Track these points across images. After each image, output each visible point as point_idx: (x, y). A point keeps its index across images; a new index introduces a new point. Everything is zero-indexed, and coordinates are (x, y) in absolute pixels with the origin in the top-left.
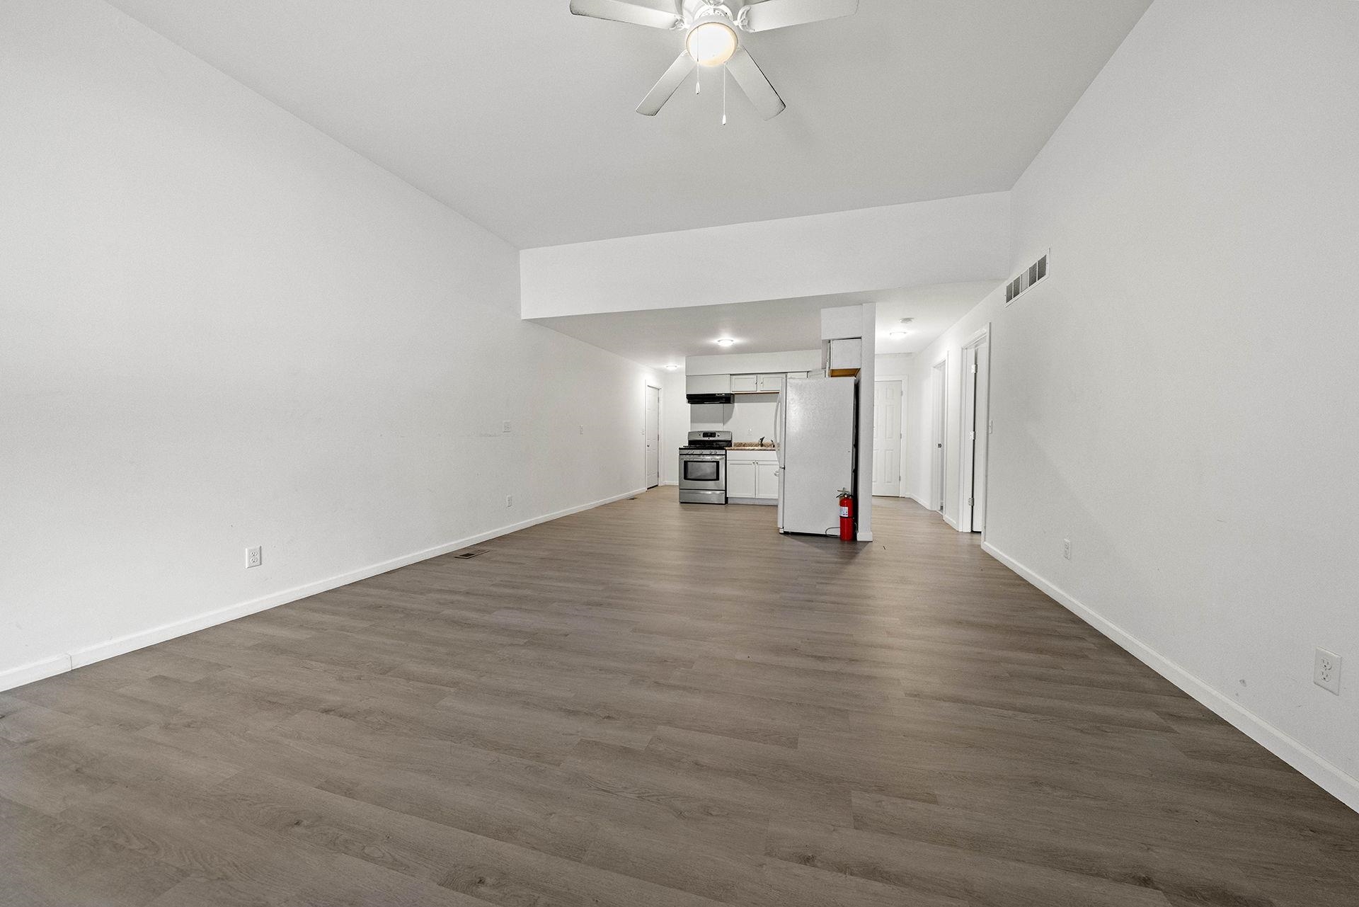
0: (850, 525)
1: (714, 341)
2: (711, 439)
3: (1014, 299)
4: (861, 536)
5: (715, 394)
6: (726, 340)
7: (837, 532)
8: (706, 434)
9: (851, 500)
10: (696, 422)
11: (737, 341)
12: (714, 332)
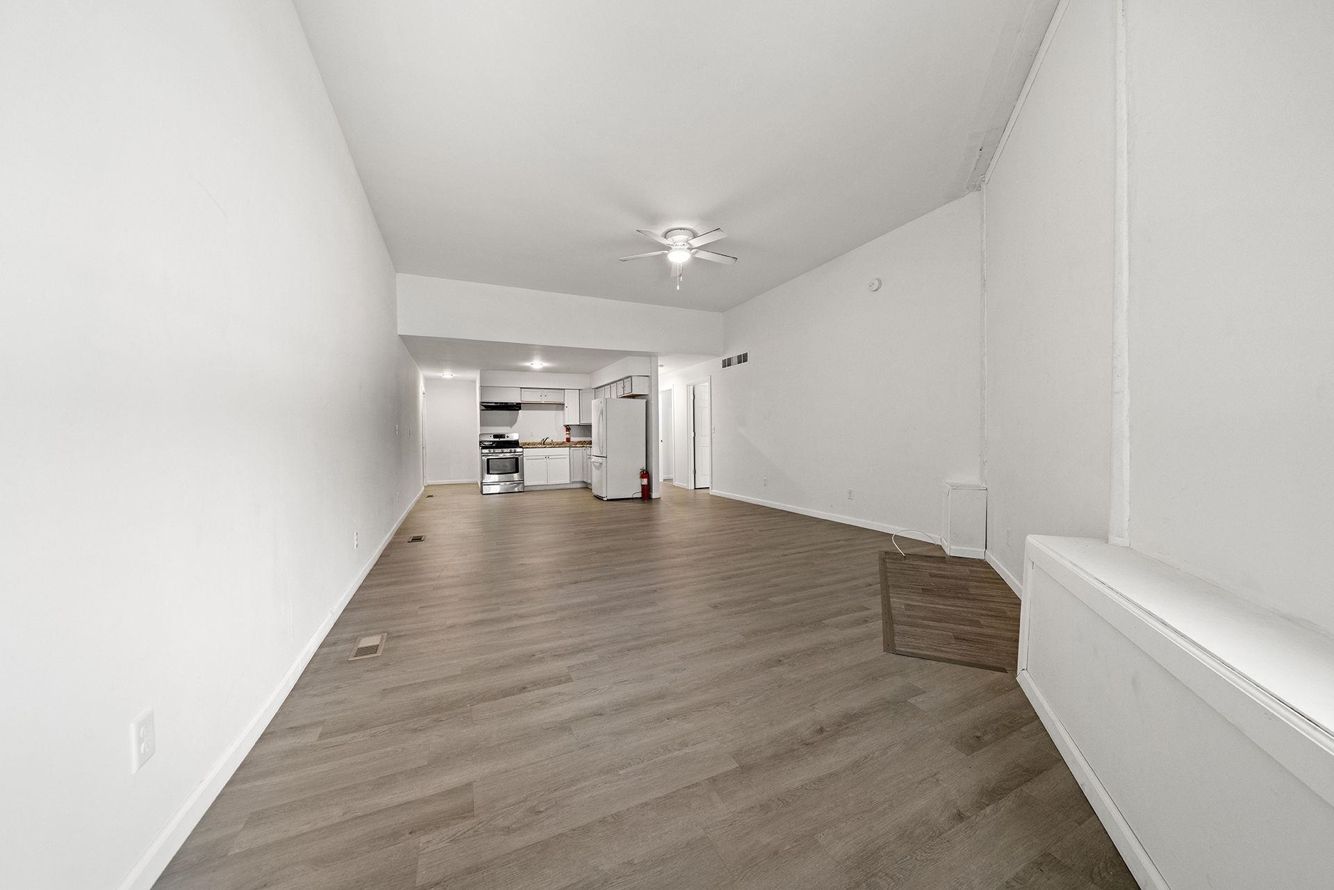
0: (647, 491)
1: (528, 364)
2: (501, 439)
3: (727, 367)
4: (654, 495)
5: (507, 403)
6: (537, 364)
7: (639, 495)
8: (495, 436)
9: (646, 474)
10: (487, 426)
11: (546, 364)
12: (528, 357)
